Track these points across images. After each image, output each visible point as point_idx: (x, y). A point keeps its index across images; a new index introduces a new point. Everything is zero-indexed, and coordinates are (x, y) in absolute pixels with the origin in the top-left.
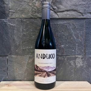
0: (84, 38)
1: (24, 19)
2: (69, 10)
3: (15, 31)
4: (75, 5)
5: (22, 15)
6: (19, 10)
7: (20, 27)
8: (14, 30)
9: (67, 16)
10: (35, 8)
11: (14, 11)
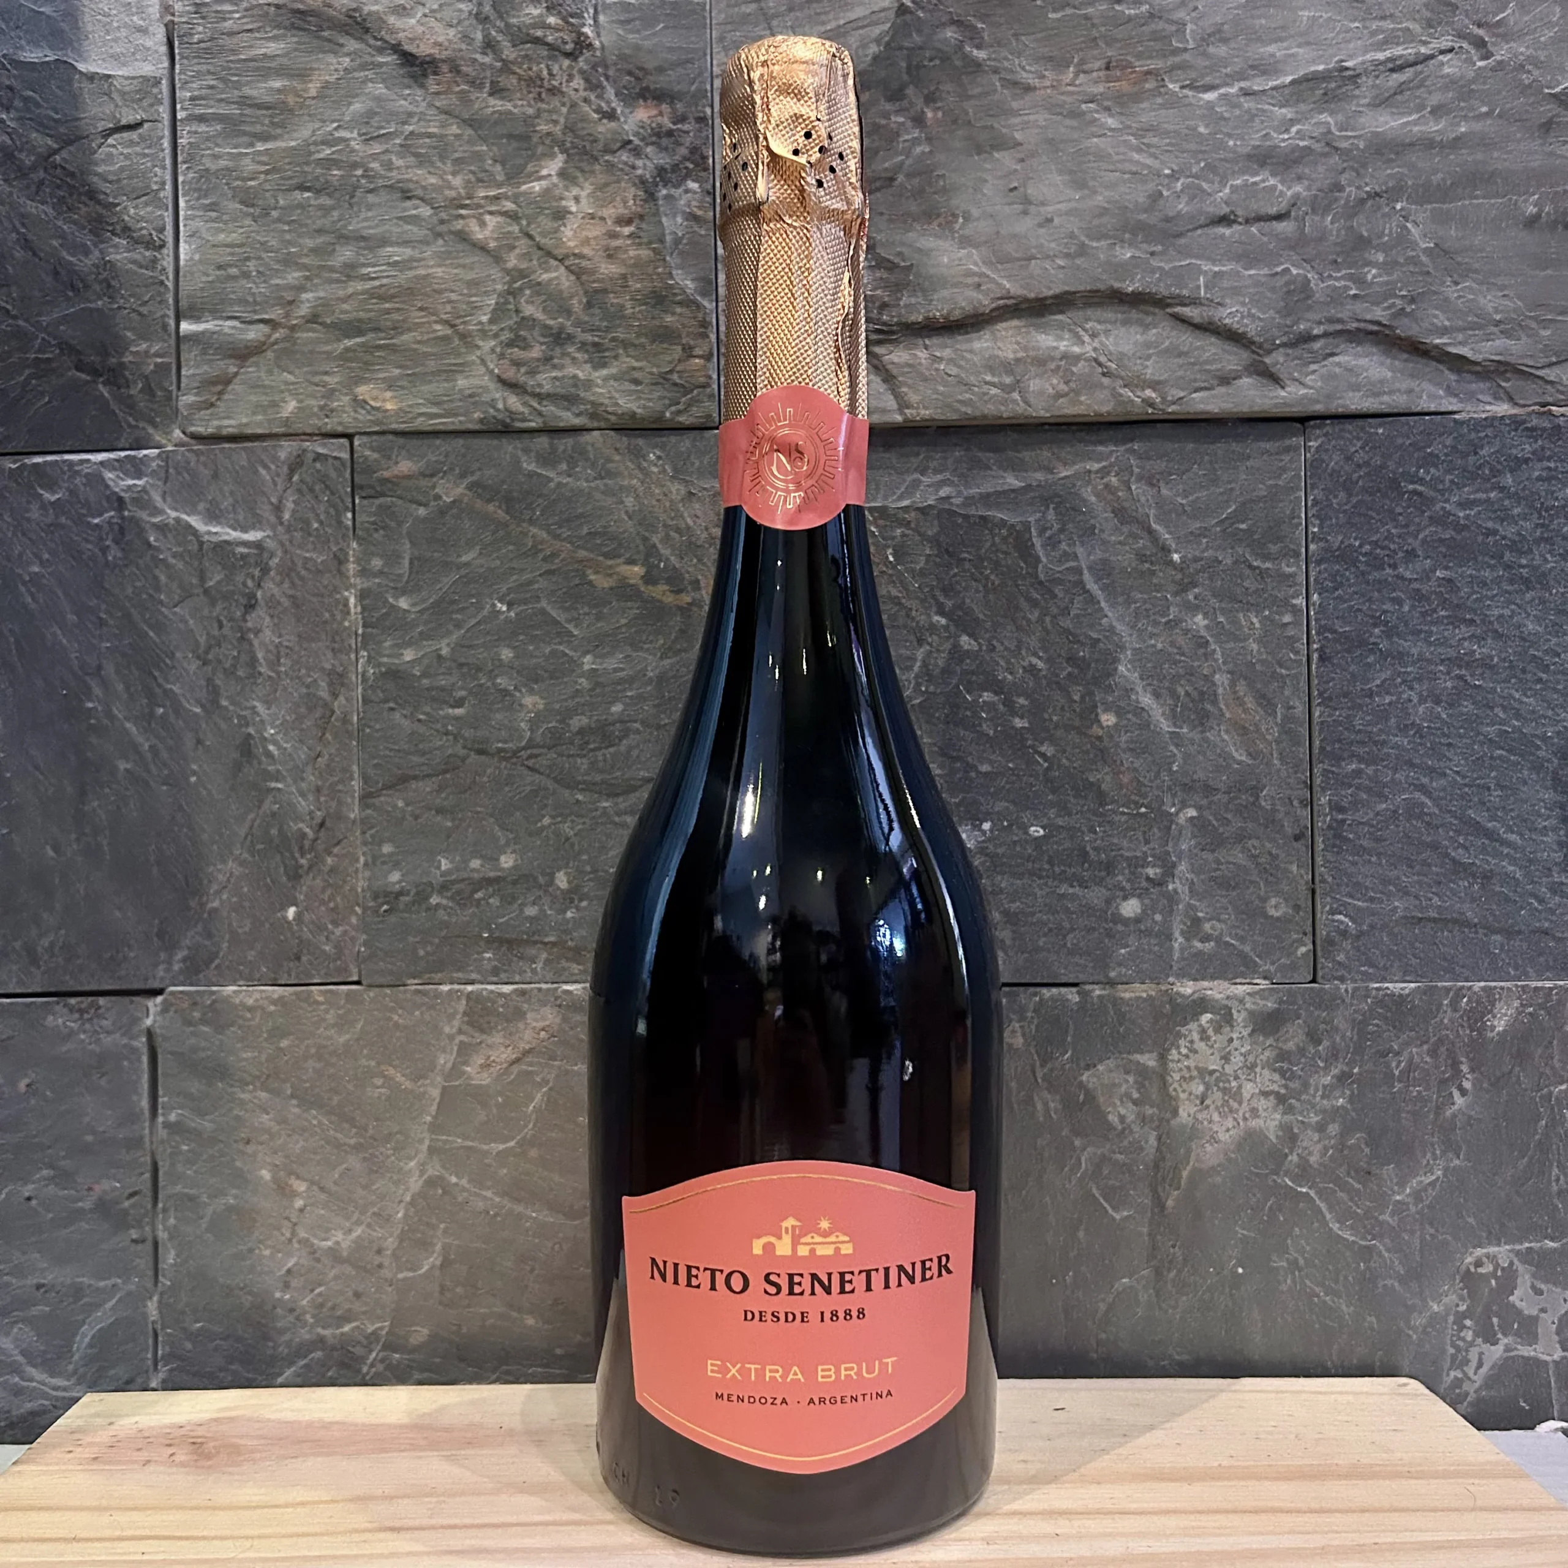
0: (1300, 709)
1: (385, 452)
2: (1063, 302)
3: (260, 617)
4: (1153, 219)
5: (362, 390)
6: (313, 319)
7: (340, 560)
8: (250, 607)
9: (1034, 385)
10: (557, 276)
11: (253, 334)
